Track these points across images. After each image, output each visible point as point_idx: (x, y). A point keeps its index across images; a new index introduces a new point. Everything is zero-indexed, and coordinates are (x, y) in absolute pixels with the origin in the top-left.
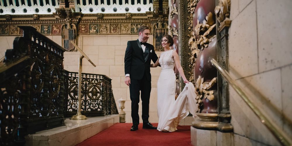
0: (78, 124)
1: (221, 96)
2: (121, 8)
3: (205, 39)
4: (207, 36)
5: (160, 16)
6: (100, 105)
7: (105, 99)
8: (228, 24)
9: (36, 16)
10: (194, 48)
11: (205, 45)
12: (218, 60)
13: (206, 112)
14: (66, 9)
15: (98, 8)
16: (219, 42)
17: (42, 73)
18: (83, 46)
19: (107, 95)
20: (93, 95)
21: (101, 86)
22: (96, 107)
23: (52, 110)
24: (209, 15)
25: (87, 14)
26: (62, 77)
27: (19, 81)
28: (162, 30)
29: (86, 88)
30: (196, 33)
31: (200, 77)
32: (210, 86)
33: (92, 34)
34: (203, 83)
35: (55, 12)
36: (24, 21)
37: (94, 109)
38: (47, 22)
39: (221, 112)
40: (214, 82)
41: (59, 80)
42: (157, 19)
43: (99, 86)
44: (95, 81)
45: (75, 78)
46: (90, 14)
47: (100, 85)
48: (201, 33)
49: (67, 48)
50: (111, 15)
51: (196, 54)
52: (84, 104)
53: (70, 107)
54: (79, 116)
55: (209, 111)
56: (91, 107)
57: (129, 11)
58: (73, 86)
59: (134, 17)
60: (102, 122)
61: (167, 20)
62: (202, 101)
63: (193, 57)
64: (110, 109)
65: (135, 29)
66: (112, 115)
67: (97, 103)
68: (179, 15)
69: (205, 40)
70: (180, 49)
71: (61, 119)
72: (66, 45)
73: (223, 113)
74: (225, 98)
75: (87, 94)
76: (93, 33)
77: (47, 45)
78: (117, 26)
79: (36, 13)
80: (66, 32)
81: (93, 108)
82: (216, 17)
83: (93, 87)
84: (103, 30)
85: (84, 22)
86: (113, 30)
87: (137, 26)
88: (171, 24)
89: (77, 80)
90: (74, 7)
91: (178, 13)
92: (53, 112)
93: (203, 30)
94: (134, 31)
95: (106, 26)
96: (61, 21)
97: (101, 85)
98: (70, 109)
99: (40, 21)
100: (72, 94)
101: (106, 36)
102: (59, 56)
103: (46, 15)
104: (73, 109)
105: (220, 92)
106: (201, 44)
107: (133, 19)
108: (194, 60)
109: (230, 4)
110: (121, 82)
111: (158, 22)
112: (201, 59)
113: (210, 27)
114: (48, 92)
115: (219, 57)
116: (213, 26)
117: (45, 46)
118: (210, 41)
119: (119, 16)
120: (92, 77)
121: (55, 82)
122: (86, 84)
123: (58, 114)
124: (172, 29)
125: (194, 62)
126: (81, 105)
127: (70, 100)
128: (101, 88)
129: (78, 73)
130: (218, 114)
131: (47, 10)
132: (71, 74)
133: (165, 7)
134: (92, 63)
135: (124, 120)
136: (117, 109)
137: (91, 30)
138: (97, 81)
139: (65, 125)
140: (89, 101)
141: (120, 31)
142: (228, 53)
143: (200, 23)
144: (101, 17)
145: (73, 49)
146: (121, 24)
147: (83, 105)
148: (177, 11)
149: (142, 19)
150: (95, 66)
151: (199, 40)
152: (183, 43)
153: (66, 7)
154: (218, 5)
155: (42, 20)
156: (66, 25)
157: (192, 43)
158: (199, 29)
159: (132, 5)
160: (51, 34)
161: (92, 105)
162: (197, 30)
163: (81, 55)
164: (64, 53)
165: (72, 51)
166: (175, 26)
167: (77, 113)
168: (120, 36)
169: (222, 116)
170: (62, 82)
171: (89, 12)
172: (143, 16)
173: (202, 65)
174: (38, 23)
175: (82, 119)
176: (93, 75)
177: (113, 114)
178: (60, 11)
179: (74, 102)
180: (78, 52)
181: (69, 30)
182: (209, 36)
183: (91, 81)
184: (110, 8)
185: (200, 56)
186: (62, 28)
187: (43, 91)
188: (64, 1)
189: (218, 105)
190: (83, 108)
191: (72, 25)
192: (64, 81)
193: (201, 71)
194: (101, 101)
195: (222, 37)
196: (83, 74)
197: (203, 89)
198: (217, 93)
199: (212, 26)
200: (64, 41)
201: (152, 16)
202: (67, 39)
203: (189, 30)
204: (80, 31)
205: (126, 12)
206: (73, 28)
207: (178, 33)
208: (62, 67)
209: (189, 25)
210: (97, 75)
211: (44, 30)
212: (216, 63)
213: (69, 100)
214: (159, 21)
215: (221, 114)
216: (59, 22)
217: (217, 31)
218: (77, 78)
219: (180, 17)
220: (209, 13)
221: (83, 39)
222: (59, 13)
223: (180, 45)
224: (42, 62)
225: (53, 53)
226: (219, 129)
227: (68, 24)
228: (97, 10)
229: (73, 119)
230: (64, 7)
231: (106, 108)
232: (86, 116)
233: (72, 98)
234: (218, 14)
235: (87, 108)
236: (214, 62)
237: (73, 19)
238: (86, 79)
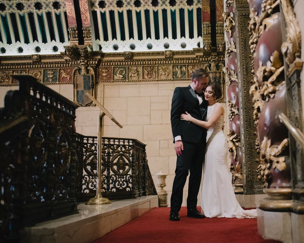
0: (97, 211)
1: (294, 164)
2: (158, 44)
3: (271, 87)
4: (273, 83)
5: (213, 54)
6: (130, 183)
7: (137, 173)
8: (298, 67)
9: (36, 57)
10: (256, 99)
11: (270, 95)
12: (289, 114)
13: (275, 187)
14: (80, 47)
15: (126, 44)
16: (289, 90)
17: (45, 139)
18: (105, 98)
19: (139, 168)
20: (119, 169)
21: (130, 155)
22: (124, 185)
23: (59, 192)
24: (274, 54)
25: (110, 53)
26: (73, 144)
27: (12, 151)
28: (216, 73)
29: (109, 158)
30: (259, 79)
31: (265, 138)
32: (280, 151)
33: (118, 81)
34: (270, 147)
35: (63, 50)
36: (19, 65)
37: (121, 188)
38: (52, 66)
39: (296, 186)
40: (285, 145)
41: (69, 149)
42: (209, 59)
43: (128, 155)
44: (121, 149)
45: (92, 145)
46: (115, 53)
47: (129, 153)
48: (266, 78)
49: (81, 101)
50: (144, 54)
51: (259, 107)
52: (106, 182)
53: (86, 187)
54: (99, 200)
55: (280, 186)
56: (117, 186)
57: (169, 48)
58: (90, 156)
59: (176, 57)
60: (132, 206)
61: (223, 59)
62: (270, 172)
63: (255, 112)
64: (144, 188)
65: (179, 73)
66: (147, 196)
67: (124, 179)
68: (238, 53)
69: (271, 89)
70: (241, 99)
71: (72, 203)
72: (79, 97)
73: (298, 188)
74: (301, 167)
75: (111, 167)
76: (118, 79)
77: (53, 100)
78: (153, 69)
79: (36, 53)
80: (80, 80)
81: (119, 187)
82: (284, 57)
83: (119, 157)
84: (133, 75)
85: (106, 64)
86: (147, 75)
87: (181, 68)
88: (228, 65)
89: (96, 148)
90: (91, 44)
91: (237, 51)
92: (61, 195)
93: (267, 75)
94: (178, 76)
95: (138, 70)
96: (73, 63)
97: (131, 153)
98: (85, 189)
99: (42, 64)
100: (89, 168)
101: (138, 83)
102: (69, 115)
103: (50, 55)
104: (90, 190)
105: (294, 159)
106: (265, 94)
107: (175, 59)
108: (257, 115)
109: (301, 41)
110: (160, 148)
111: (210, 63)
112: (267, 113)
113: (277, 71)
114: (54, 165)
115: (289, 111)
116: (281, 69)
117: (49, 102)
118: (277, 88)
119: (155, 55)
120: (117, 143)
121: (63, 151)
122: (109, 153)
123: (68, 197)
124: (229, 72)
125: (257, 118)
126: (102, 184)
127: (86, 176)
128: (131, 158)
129: (96, 138)
130: (292, 189)
131: (52, 49)
132: (86, 139)
133: (220, 42)
134: (117, 123)
135: (166, 203)
136: (155, 187)
137: (116, 76)
138: (125, 148)
139: (78, 213)
140: (113, 178)
141: (158, 76)
142: (301, 105)
143: (262, 65)
144: (130, 57)
145: (91, 103)
146: (158, 66)
147: (104, 184)
148: (235, 48)
149: (189, 59)
150: (121, 127)
151: (262, 88)
152: (245, 92)
153: (80, 44)
154: (286, 41)
155: (44, 63)
156: (80, 70)
157: (254, 92)
158: (262, 73)
159: (173, 40)
160: (58, 83)
161: (117, 183)
162: (259, 74)
163: (102, 112)
164: (76, 110)
165: (89, 106)
166: (233, 68)
167: (96, 195)
168: (157, 82)
169: (297, 192)
170: (74, 151)
171: (112, 51)
172: (189, 54)
173: (267, 122)
174: (39, 66)
175: (103, 204)
176: (119, 139)
177: (149, 195)
178: (71, 49)
179: (91, 180)
180: (97, 108)
181: (84, 76)
182: (276, 82)
183: (115, 148)
184: (143, 44)
185: (264, 109)
186: (74, 73)
187: (46, 164)
188: (77, 36)
189: (292, 177)
190: (104, 188)
191: (88, 68)
192: (77, 150)
193: (267, 130)
194: (131, 177)
195: (293, 84)
196: (104, 138)
197: (270, 155)
198: (290, 160)
199: (279, 68)
200: (77, 92)
201: (202, 54)
202: (81, 88)
203: (252, 73)
204: (100, 77)
205: (166, 50)
206: (90, 74)
207: (237, 78)
208: (74, 129)
209: (252, 67)
210: (124, 139)
211: (48, 76)
212: (285, 119)
213: (84, 177)
214: (212, 61)
215: (296, 189)
216: (70, 65)
217: (286, 76)
218: (95, 145)
219: (239, 56)
220: (274, 52)
221: (104, 88)
222: (69, 52)
223: (240, 94)
224: (44, 124)
225: (60, 111)
226: (294, 209)
227: (83, 68)
228: (124, 47)
229: (91, 204)
230: (77, 44)
231: (139, 187)
232: (110, 199)
233: (89, 174)
234: (286, 53)
235: (111, 188)
236: (283, 118)
237: (90, 60)
238: (109, 146)
